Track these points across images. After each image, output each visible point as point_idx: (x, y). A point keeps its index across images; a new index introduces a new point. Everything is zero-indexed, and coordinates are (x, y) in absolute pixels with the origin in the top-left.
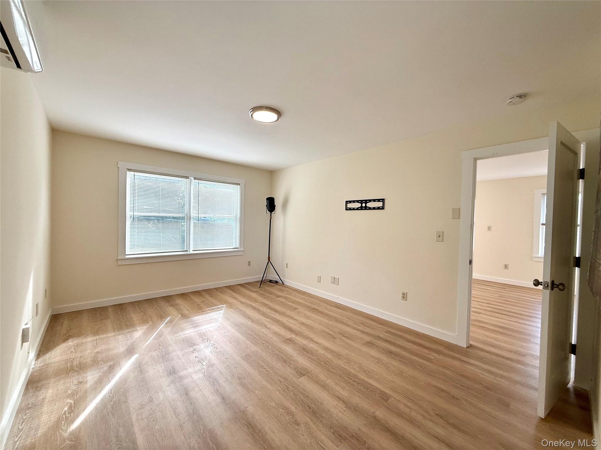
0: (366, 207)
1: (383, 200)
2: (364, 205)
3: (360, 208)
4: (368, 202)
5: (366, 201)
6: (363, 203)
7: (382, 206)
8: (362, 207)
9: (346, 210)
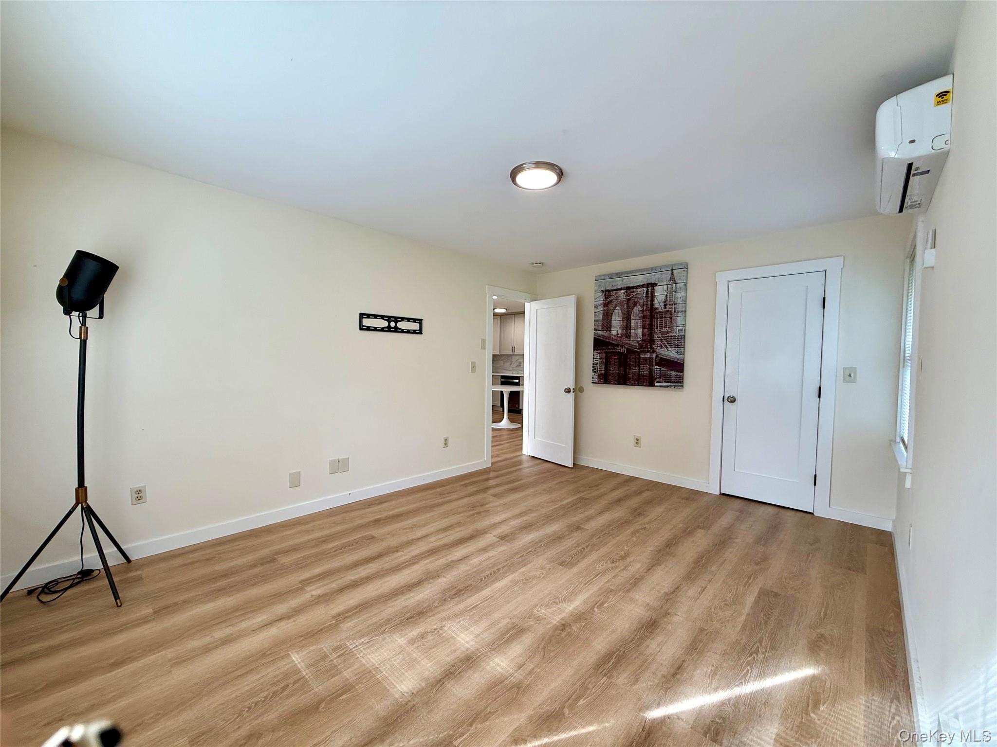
0: (396, 327)
1: (420, 321)
2: (393, 324)
3: (387, 329)
4: (400, 321)
5: (396, 318)
6: (391, 321)
7: (418, 329)
8: (389, 327)
9: (361, 329)
